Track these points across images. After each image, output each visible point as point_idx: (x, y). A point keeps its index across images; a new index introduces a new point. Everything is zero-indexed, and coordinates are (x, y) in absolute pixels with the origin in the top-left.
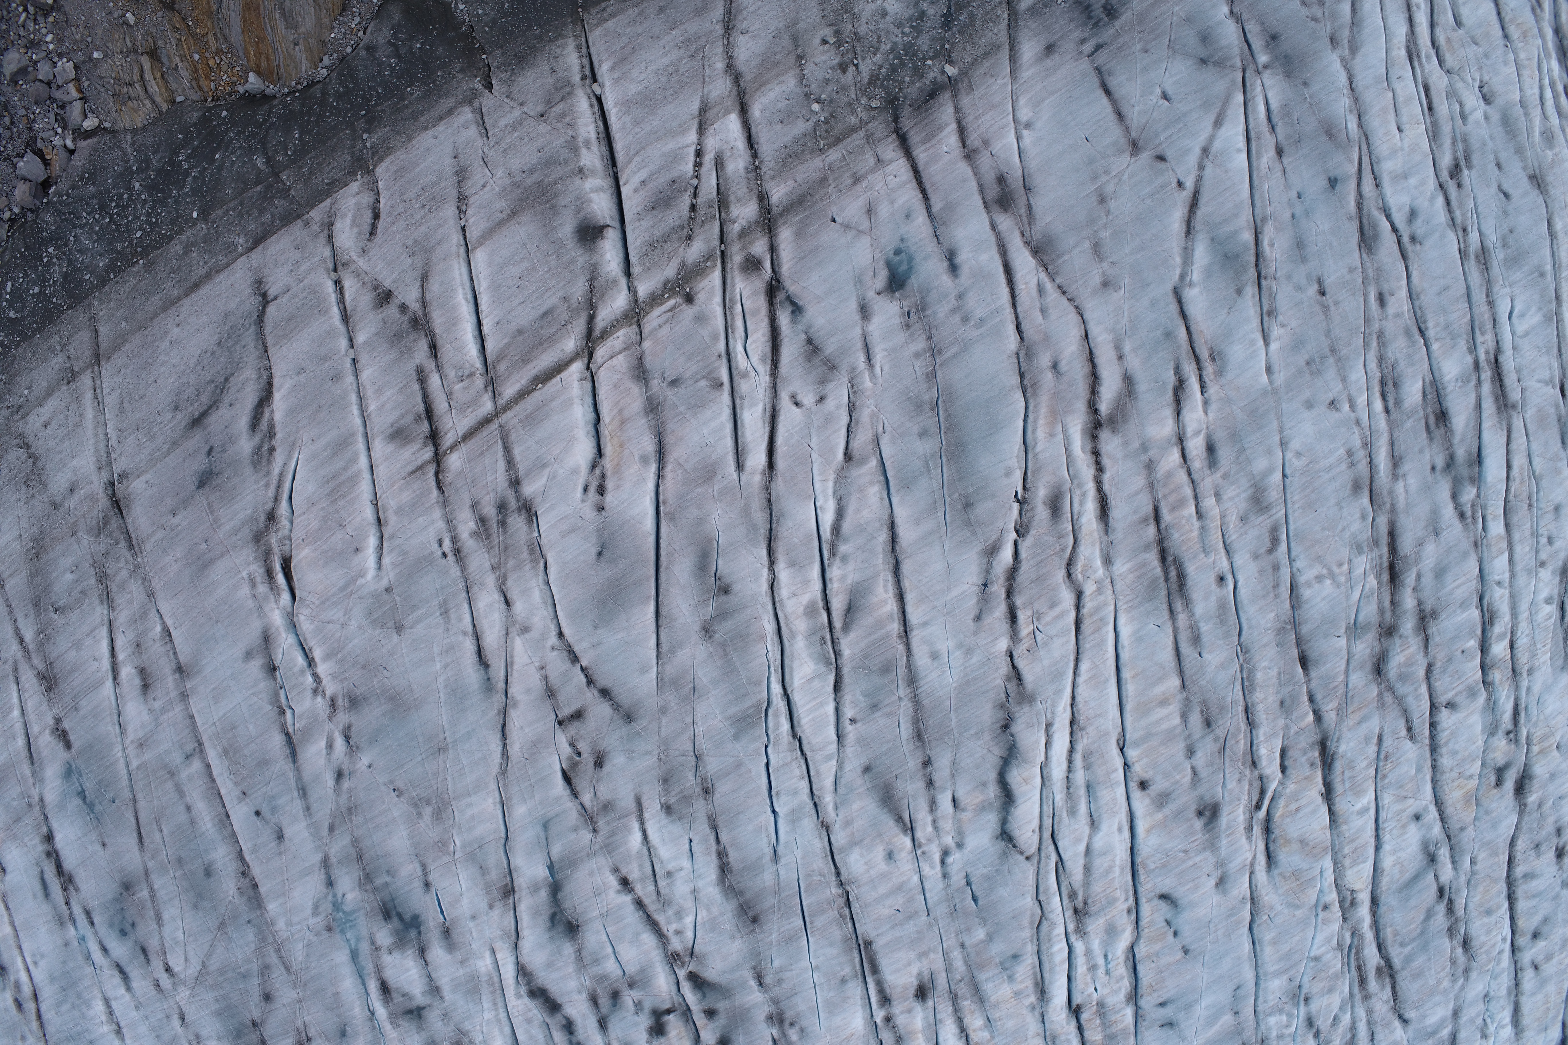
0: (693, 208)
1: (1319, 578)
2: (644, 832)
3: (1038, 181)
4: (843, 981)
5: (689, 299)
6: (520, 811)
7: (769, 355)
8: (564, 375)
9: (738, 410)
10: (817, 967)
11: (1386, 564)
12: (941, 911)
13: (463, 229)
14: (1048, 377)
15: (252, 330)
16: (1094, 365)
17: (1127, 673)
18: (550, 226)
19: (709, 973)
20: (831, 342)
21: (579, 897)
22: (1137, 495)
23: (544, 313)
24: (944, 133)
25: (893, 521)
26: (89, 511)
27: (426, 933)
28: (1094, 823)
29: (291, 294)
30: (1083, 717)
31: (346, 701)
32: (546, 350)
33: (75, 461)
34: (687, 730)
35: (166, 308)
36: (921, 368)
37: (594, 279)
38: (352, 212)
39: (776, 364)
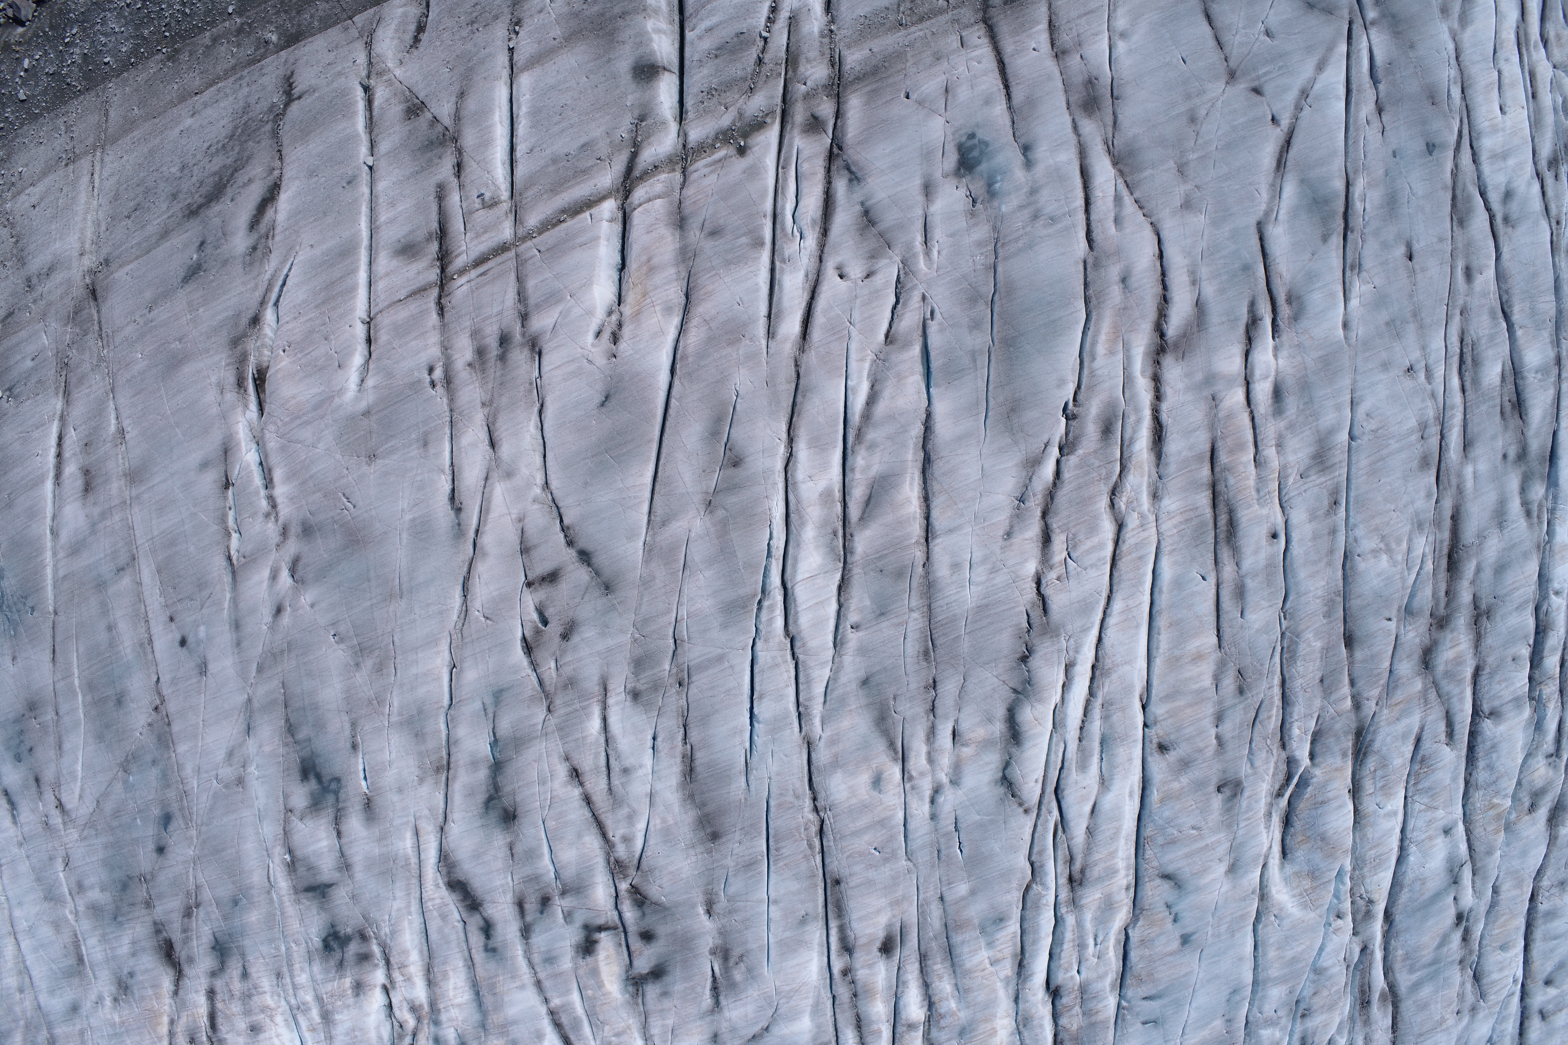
0: (760, 61)
1: (1375, 552)
2: (605, 719)
3: (1129, 93)
4: (803, 921)
5: (742, 151)
6: (471, 675)
7: (819, 221)
8: (594, 211)
9: (777, 276)
10: (775, 902)
11: (1445, 551)
12: (925, 856)
13: (511, 50)
14: (1116, 290)
15: (269, 127)
16: (1165, 287)
17: (1162, 622)
18: (605, 59)
19: (653, 891)
20: (888, 219)
21: (520, 784)
22: (1195, 430)
23: (583, 146)
24: (1034, 30)
25: (929, 415)
26: (62, 298)
27: (344, 801)
28: (1104, 782)
29: (317, 95)
30: (1108, 663)
31: (299, 530)
32: (578, 183)
33: (58, 245)
34: (669, 611)
35: (183, 98)
36: (981, 259)
37: (642, 118)
38: (396, 22)
39: (825, 232)
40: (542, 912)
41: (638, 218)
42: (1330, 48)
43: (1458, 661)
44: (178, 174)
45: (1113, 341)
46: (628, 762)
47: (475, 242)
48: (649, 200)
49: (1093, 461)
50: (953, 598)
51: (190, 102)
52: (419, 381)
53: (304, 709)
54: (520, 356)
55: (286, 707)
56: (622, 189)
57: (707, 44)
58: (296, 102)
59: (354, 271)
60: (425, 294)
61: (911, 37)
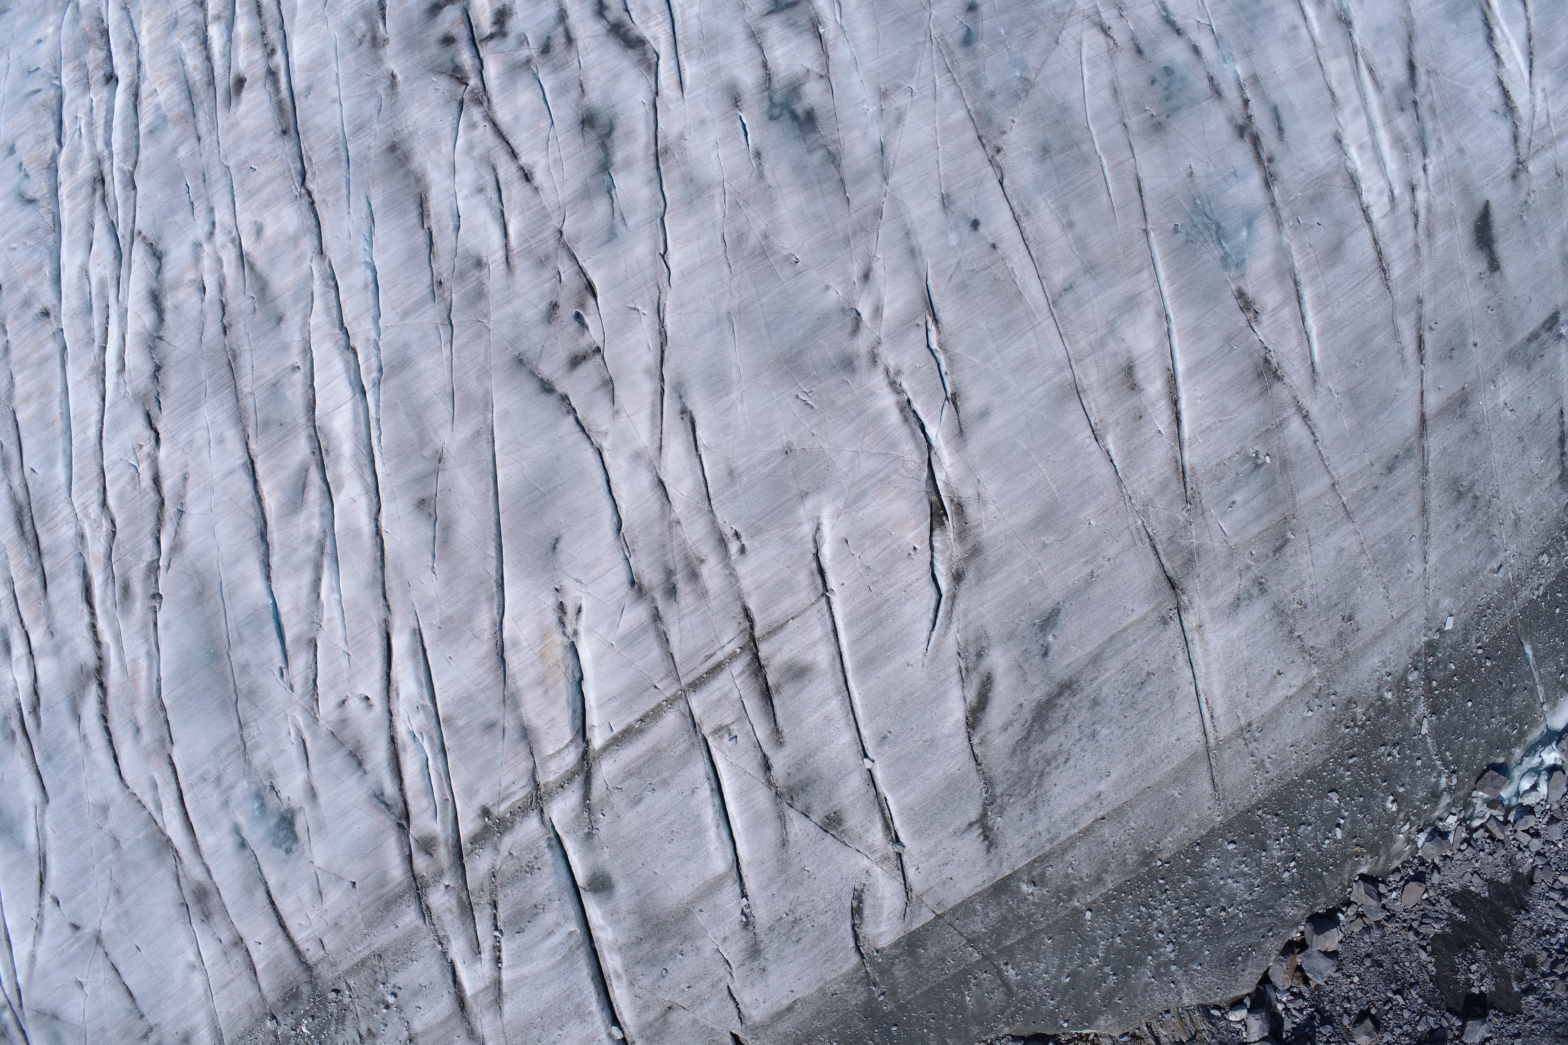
0: (495, 905)
3: (174, 912)
4: (309, 89)
5: (486, 812)
7: (400, 751)
8: (610, 735)
10: (334, 101)
12: (215, 173)
13: (744, 895)
14: (142, 720)
15: (999, 790)
16: (107, 729)
17: (59, 425)
18: (643, 894)
19: (443, 84)
20: (339, 761)
21: (579, 155)
22: (61, 601)
23: (640, 801)
24: (265, 963)
25: (268, 578)
26: (1213, 575)
27: (763, 98)
28: (85, 273)
29: (951, 830)
30: (94, 379)
31: (857, 363)
32: (633, 761)
33: (1234, 634)
34: (459, 350)
35: (1119, 813)
36: (252, 731)
37: (589, 836)
38: (884, 916)
39: (393, 740)
40: (549, 38)
41: (566, 733)
42: (29, 978)
44: (1098, 727)
45: (135, 672)
46: (479, 198)
47: (726, 689)
48: (559, 752)
49: (131, 559)
50: (219, 411)
51: (1109, 809)
52: (752, 537)
53: (819, 181)
54: (651, 577)
55: (842, 181)
56: (591, 761)
57: (549, 918)
58: (973, 820)
59: (853, 643)
60: (768, 629)
61: (366, 944)
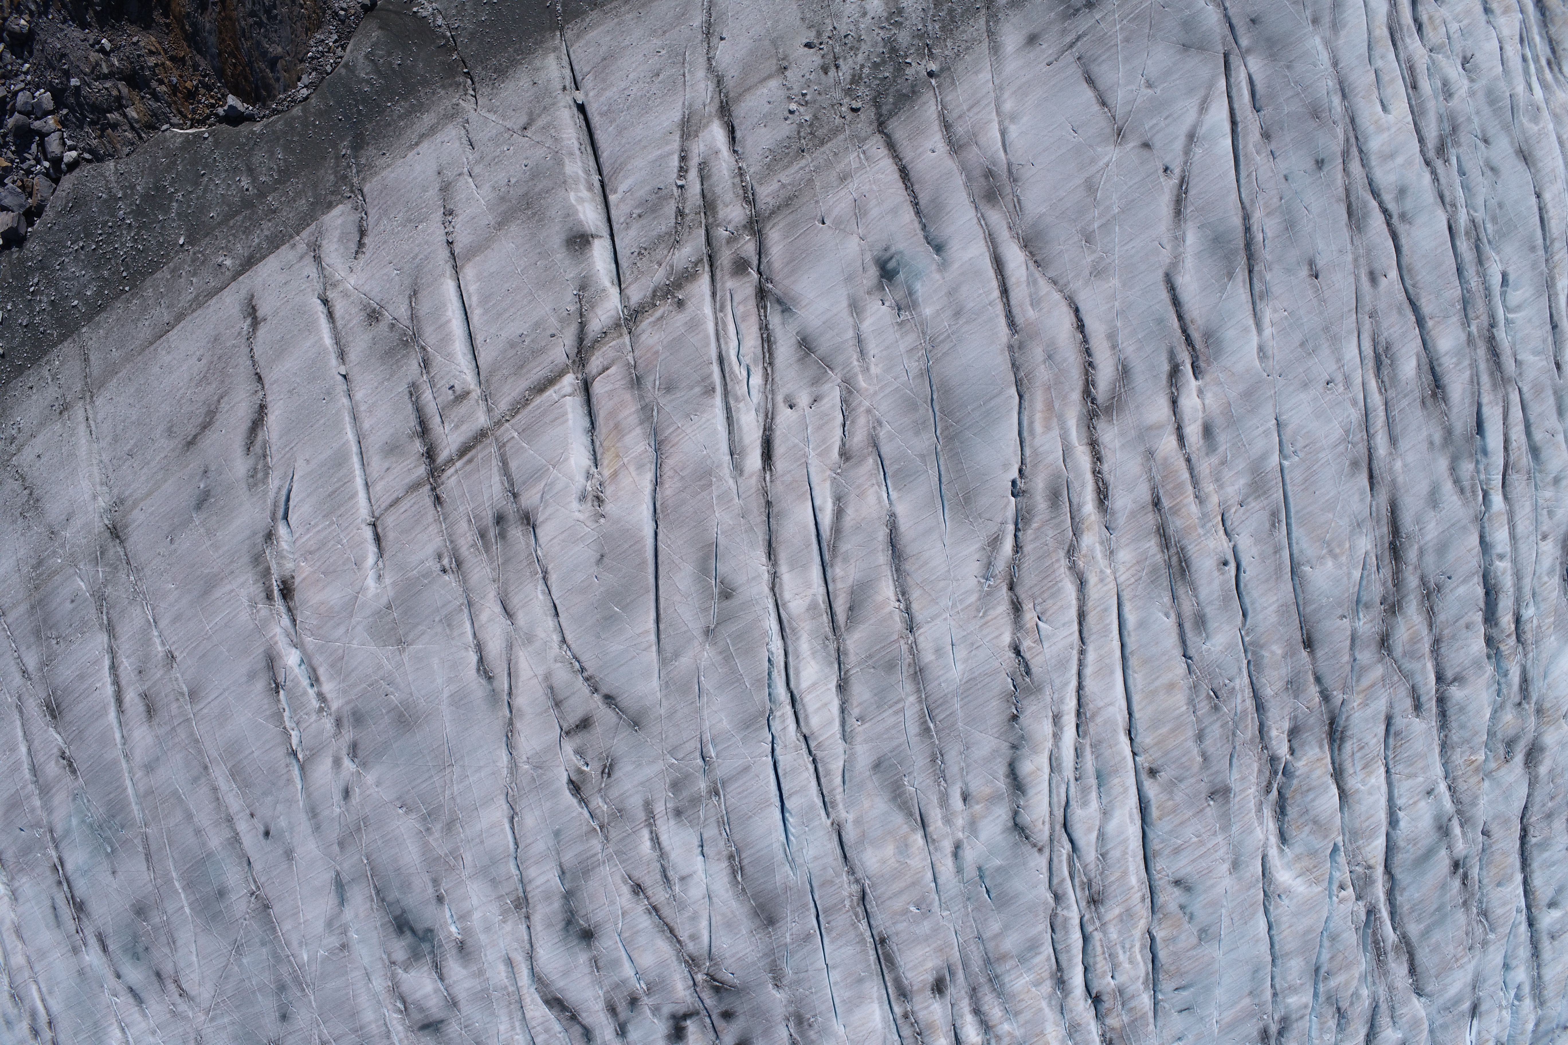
0: (680, 213)
1: (1320, 559)
2: (655, 836)
3: (1023, 171)
4: (860, 979)
6: (531, 822)
7: (762, 358)
8: (557, 386)
9: (732, 411)
10: (834, 968)
11: (1387, 543)
13: (451, 244)
14: (1043, 368)
16: (1088, 352)
17: (1134, 661)
19: (728, 977)
20: (826, 343)
21: (592, 906)
22: (1134, 484)
23: (534, 325)
24: (928, 132)
25: (893, 517)
27: (439, 948)
30: (1091, 706)
32: (537, 363)
33: (70, 493)
34: (694, 737)
35: (157, 335)
38: (338, 232)
39: (769, 367)
40: (632, 1012)
41: (599, 387)
42: (1211, 85)
43: (1415, 640)
45: (1048, 418)
46: (684, 871)
47: (456, 434)
49: (1047, 531)
50: (942, 679)
51: (163, 339)
52: (432, 570)
53: (389, 875)
54: (516, 532)
55: (372, 876)
56: (577, 361)
57: (629, 205)
58: (262, 324)
60: (419, 488)
61: (815, 162)
